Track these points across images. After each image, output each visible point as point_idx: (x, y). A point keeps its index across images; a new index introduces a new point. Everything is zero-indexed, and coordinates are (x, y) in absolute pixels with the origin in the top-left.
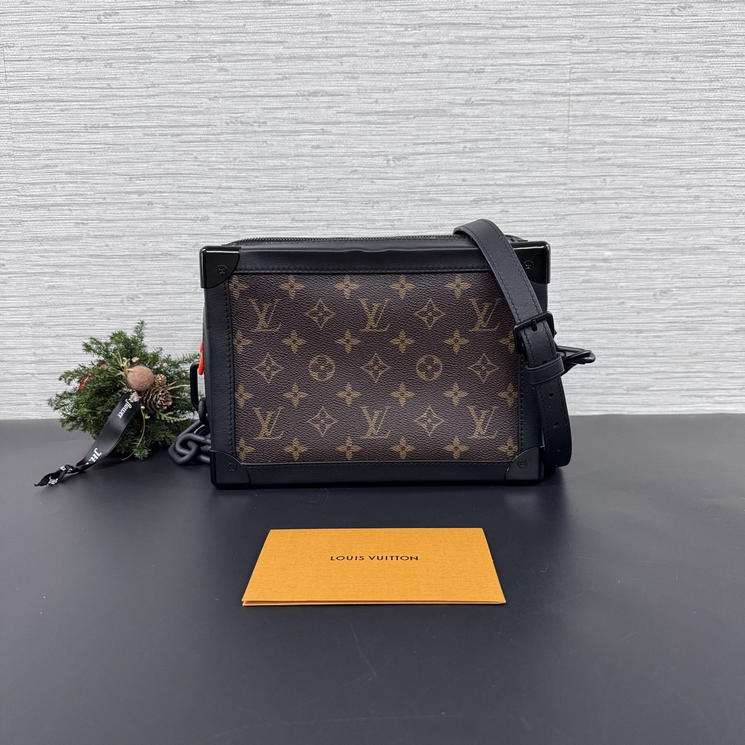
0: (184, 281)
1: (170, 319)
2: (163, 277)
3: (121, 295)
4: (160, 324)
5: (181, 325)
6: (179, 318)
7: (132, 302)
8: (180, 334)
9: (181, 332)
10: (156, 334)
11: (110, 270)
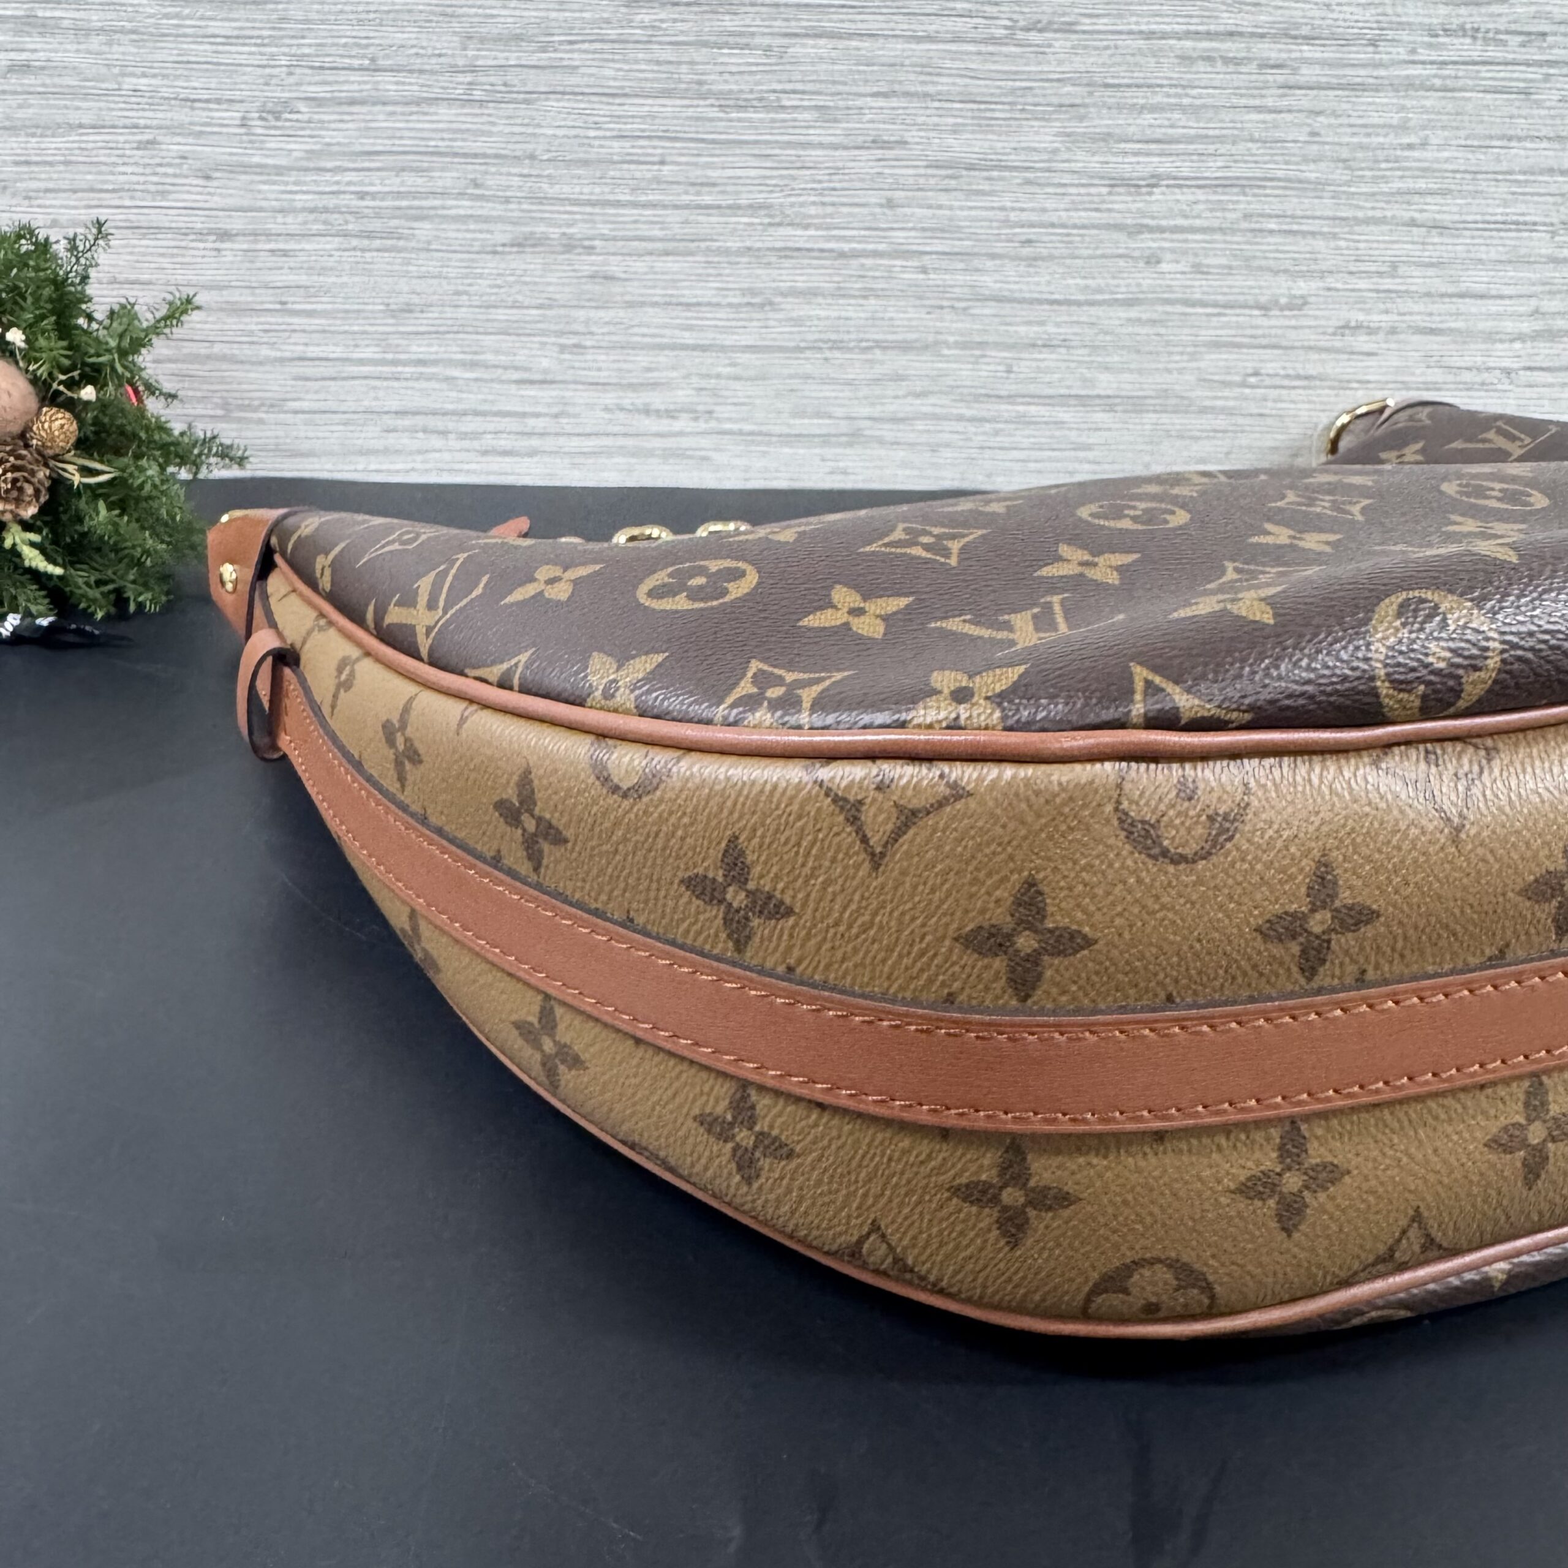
0: (434, 60)
1: (394, 183)
2: (367, 46)
3: (242, 101)
4: (362, 199)
5: (424, 203)
6: (420, 181)
7: (273, 123)
8: (424, 230)
9: (427, 225)
10: (350, 227)
11: (202, 18)
